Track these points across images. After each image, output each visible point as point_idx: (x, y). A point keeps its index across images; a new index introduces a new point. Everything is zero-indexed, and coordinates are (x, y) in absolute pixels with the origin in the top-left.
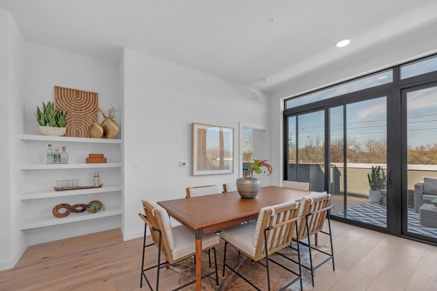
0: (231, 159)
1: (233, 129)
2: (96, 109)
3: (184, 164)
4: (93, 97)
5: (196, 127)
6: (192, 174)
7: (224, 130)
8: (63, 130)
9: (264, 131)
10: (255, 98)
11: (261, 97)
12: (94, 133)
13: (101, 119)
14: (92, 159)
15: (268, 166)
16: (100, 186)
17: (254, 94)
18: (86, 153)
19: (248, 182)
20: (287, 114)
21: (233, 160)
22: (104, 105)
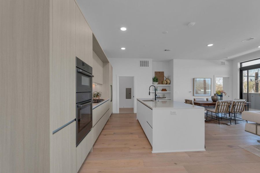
0: (210, 90)
1: (211, 79)
2: (163, 76)
3: (191, 92)
4: (162, 73)
5: (195, 79)
6: (194, 95)
7: (206, 79)
8: (157, 83)
9: (228, 78)
10: (223, 64)
11: (226, 63)
12: (164, 83)
13: (165, 79)
14: (163, 90)
15: (224, 92)
16: (165, 98)
17: (222, 62)
18: (162, 88)
19: (215, 97)
20: (242, 70)
21: (211, 91)
22: (166, 75)
